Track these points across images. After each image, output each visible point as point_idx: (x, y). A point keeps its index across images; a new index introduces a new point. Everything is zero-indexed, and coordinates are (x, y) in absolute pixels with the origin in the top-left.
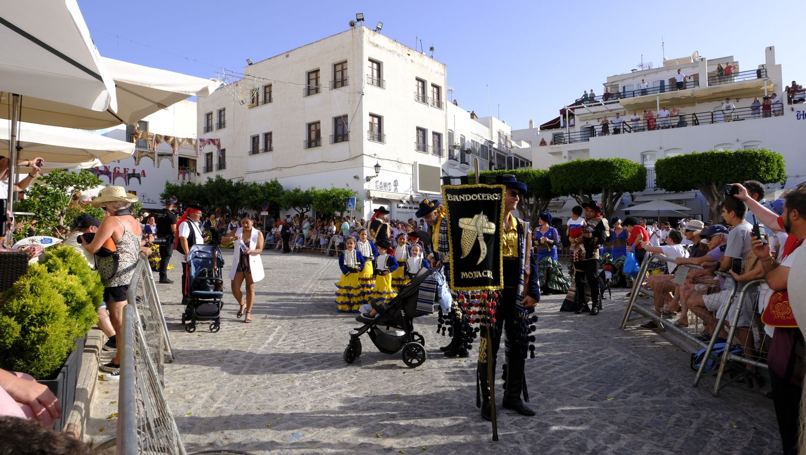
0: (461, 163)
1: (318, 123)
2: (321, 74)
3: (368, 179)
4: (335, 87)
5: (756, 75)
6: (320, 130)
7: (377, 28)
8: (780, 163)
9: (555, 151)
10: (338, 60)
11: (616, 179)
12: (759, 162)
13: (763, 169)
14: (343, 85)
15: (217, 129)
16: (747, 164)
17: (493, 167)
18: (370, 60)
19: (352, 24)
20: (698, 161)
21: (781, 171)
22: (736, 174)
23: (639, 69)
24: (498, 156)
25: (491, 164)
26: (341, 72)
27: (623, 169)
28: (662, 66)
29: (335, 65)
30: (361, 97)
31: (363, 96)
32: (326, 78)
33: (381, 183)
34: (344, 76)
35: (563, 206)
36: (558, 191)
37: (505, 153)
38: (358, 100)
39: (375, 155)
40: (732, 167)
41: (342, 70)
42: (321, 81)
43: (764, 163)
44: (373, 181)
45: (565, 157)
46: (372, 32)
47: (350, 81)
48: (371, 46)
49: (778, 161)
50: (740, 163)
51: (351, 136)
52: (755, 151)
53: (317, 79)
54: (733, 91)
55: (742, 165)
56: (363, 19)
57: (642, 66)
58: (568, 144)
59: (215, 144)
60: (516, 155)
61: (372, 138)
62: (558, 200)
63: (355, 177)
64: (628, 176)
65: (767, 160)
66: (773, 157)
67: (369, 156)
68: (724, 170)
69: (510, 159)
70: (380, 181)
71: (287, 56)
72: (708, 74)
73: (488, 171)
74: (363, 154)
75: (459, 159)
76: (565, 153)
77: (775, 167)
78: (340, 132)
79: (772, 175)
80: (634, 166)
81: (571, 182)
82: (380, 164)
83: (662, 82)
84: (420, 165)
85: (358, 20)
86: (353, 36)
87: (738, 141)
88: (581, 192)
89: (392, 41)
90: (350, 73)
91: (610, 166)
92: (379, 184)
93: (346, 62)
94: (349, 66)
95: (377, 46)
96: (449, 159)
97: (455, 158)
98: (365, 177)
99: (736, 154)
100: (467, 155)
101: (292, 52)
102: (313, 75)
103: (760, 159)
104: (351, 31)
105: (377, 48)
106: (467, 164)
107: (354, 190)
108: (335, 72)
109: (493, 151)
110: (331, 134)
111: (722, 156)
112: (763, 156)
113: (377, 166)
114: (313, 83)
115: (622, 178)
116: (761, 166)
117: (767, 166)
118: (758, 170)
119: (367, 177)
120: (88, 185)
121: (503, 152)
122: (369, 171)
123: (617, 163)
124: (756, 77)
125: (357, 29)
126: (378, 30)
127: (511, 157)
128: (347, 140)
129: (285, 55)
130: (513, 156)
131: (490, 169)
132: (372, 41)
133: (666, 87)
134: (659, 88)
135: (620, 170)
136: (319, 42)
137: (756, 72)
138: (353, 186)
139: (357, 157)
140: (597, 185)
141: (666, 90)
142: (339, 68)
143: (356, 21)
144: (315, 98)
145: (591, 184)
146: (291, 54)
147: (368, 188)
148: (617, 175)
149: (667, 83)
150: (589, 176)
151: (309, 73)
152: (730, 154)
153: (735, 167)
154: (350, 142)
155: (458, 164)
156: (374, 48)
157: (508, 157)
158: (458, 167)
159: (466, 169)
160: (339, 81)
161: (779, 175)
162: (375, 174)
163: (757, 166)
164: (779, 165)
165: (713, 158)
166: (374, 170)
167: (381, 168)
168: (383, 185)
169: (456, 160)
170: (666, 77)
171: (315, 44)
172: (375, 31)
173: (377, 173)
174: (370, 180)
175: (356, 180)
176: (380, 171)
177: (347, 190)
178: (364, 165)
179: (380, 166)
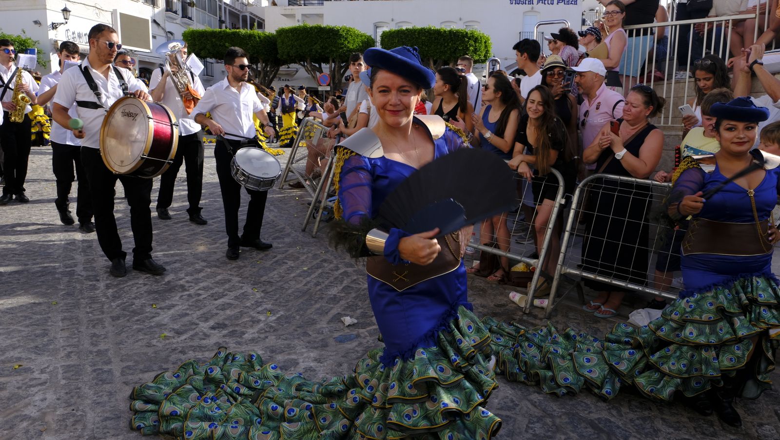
0: (183, 17)
3: (54, 26)
8: (487, 44)
9: (287, 12)
11: (342, 48)
12: (468, 42)
13: (472, 48)
16: (458, 43)
17: (224, 25)
20: (418, 36)
21: (487, 52)
22: (449, 52)
24: (231, 13)
25: (221, 22)
27: (350, 39)
33: (73, 33)
35: (295, 74)
36: (284, 57)
37: (239, 11)
40: (446, 44)
43: (473, 43)
44: (61, 29)
45: (298, 21)
49: (485, 42)
50: (452, 41)
52: (467, 30)
55: (454, 44)
58: (303, 7)
60: (252, 14)
62: (289, 67)
63: (36, 22)
64: (355, 46)
65: (476, 40)
66: (481, 38)
68: (439, 47)
69: (245, 18)
70: (71, 31)
73: (218, 30)
75: (180, 12)
76: (299, 17)
77: (483, 48)
79: (479, 55)
80: (361, 36)
81: (297, 49)
82: (69, 8)
84: (121, 14)
87: (460, 19)
88: (308, 60)
91: (337, 34)
92: (70, 33)
96: (167, 10)
97: (174, 10)
98: (49, 23)
99: (450, 32)
100: (190, 8)
103: (469, 39)
106: (190, 18)
107: (34, 39)
109: (223, 6)
111: (438, 33)
112: (473, 36)
113: (65, 10)
115: (348, 47)
116: (470, 46)
117: (476, 46)
118: (468, 49)
119: (53, 24)
121: (236, 9)
122: (54, 16)
123: (344, 31)
127: (246, 16)
130: (248, 15)
131: (220, 27)
135: (346, 39)
138: (31, 34)
140: (323, 54)
145: (317, 52)
147: (54, 38)
148: (343, 44)
150: (316, 43)
152: (445, 31)
153: (448, 45)
155: (179, 18)
157: (243, 16)
158: (178, 21)
159: (189, 25)
161: (485, 56)
162: (64, 21)
163: (467, 45)
164: (486, 47)
165: (430, 34)
166: (61, 15)
167: (71, 13)
168: (76, 35)
169: (175, 12)
173: (65, 19)
174: (57, 28)
175: (37, 26)
176: (71, 17)
177: (24, 38)
178: (47, 7)
179: (70, 11)
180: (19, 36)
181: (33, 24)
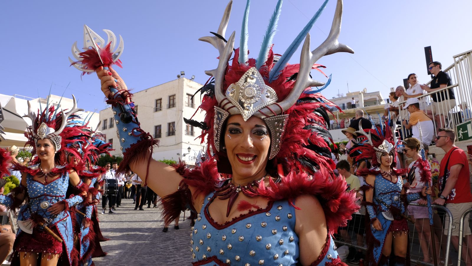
1: (160, 126)
2: (162, 101)
3: (184, 155)
4: (169, 107)
5: (387, 101)
6: (161, 130)
7: (192, 78)
10: (171, 94)
14: (173, 107)
15: (109, 128)
18: (187, 94)
19: (179, 77)
23: (337, 97)
26: (172, 100)
28: (346, 96)
29: (170, 97)
30: (182, 113)
31: (183, 113)
32: (165, 103)
33: (192, 157)
34: (174, 102)
38: (180, 114)
39: (189, 142)
41: (173, 99)
42: (163, 104)
46: (189, 80)
47: (177, 105)
48: (188, 87)
51: (176, 133)
53: (161, 103)
54: (374, 110)
56: (184, 74)
57: (339, 95)
59: (103, 137)
61: (188, 134)
63: (178, 154)
67: (186, 143)
71: (146, 91)
72: (364, 100)
74: (182, 142)
78: (171, 130)
82: (190, 147)
83: (344, 104)
85: (182, 75)
86: (179, 82)
89: (200, 84)
90: (177, 101)
92: (190, 157)
93: (175, 95)
94: (177, 97)
95: (191, 87)
98: (183, 154)
101: (149, 90)
102: (159, 102)
104: (178, 80)
105: (191, 88)
108: (170, 100)
110: (166, 131)
113: (189, 148)
114: (159, 105)
119: (184, 154)
120: (27, 156)
122: (184, 151)
124: (387, 103)
125: (181, 79)
126: (192, 79)
128: (175, 135)
129: (145, 91)
132: (188, 85)
133: (345, 107)
134: (342, 108)
136: (162, 85)
137: (386, 100)
138: (175, 159)
139: (179, 144)
141: (345, 108)
142: (172, 98)
143: (181, 75)
144: (159, 113)
146: (148, 91)
147: (184, 160)
149: (346, 105)
151: (157, 100)
154: (176, 136)
156: (190, 88)
160: (172, 105)
162: (188, 153)
166: (187, 150)
168: (193, 158)
170: (346, 102)
171: (160, 86)
172: (191, 80)
173: (189, 152)
174: (185, 156)
175: (178, 155)
176: (191, 151)
177: (172, 161)
178: (183, 148)
179: (190, 148)
180: (171, 160)
181: (177, 155)
